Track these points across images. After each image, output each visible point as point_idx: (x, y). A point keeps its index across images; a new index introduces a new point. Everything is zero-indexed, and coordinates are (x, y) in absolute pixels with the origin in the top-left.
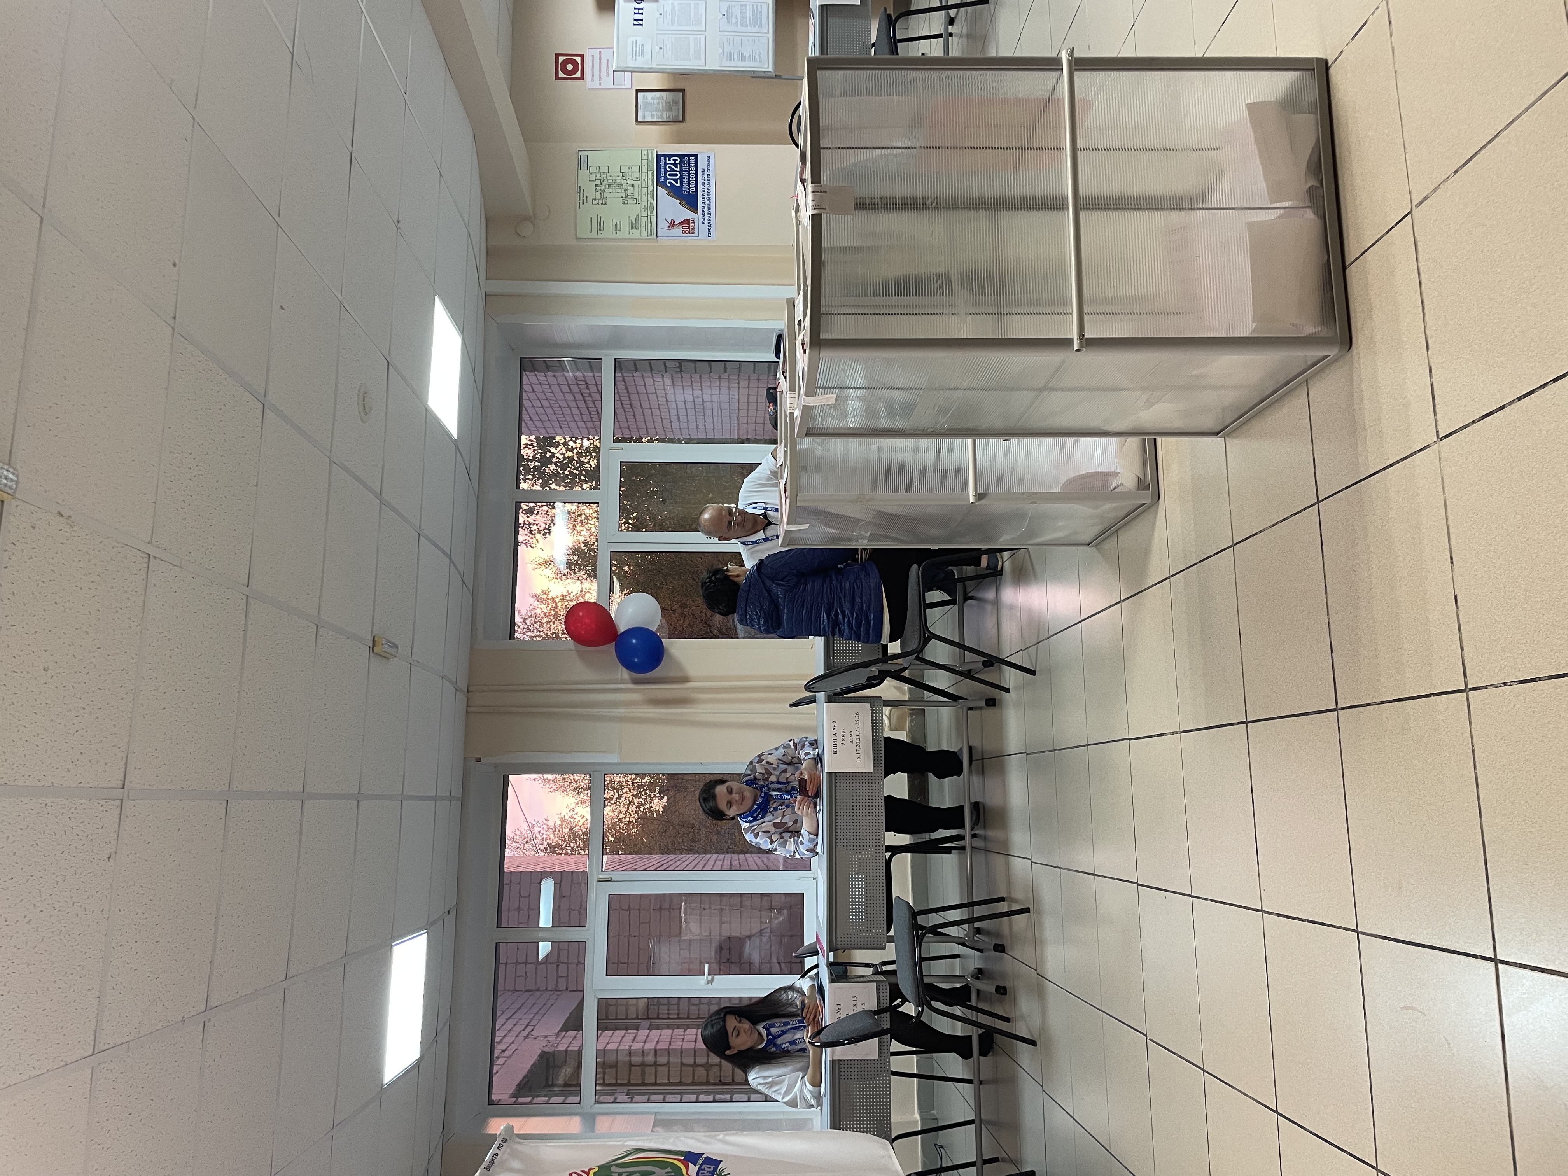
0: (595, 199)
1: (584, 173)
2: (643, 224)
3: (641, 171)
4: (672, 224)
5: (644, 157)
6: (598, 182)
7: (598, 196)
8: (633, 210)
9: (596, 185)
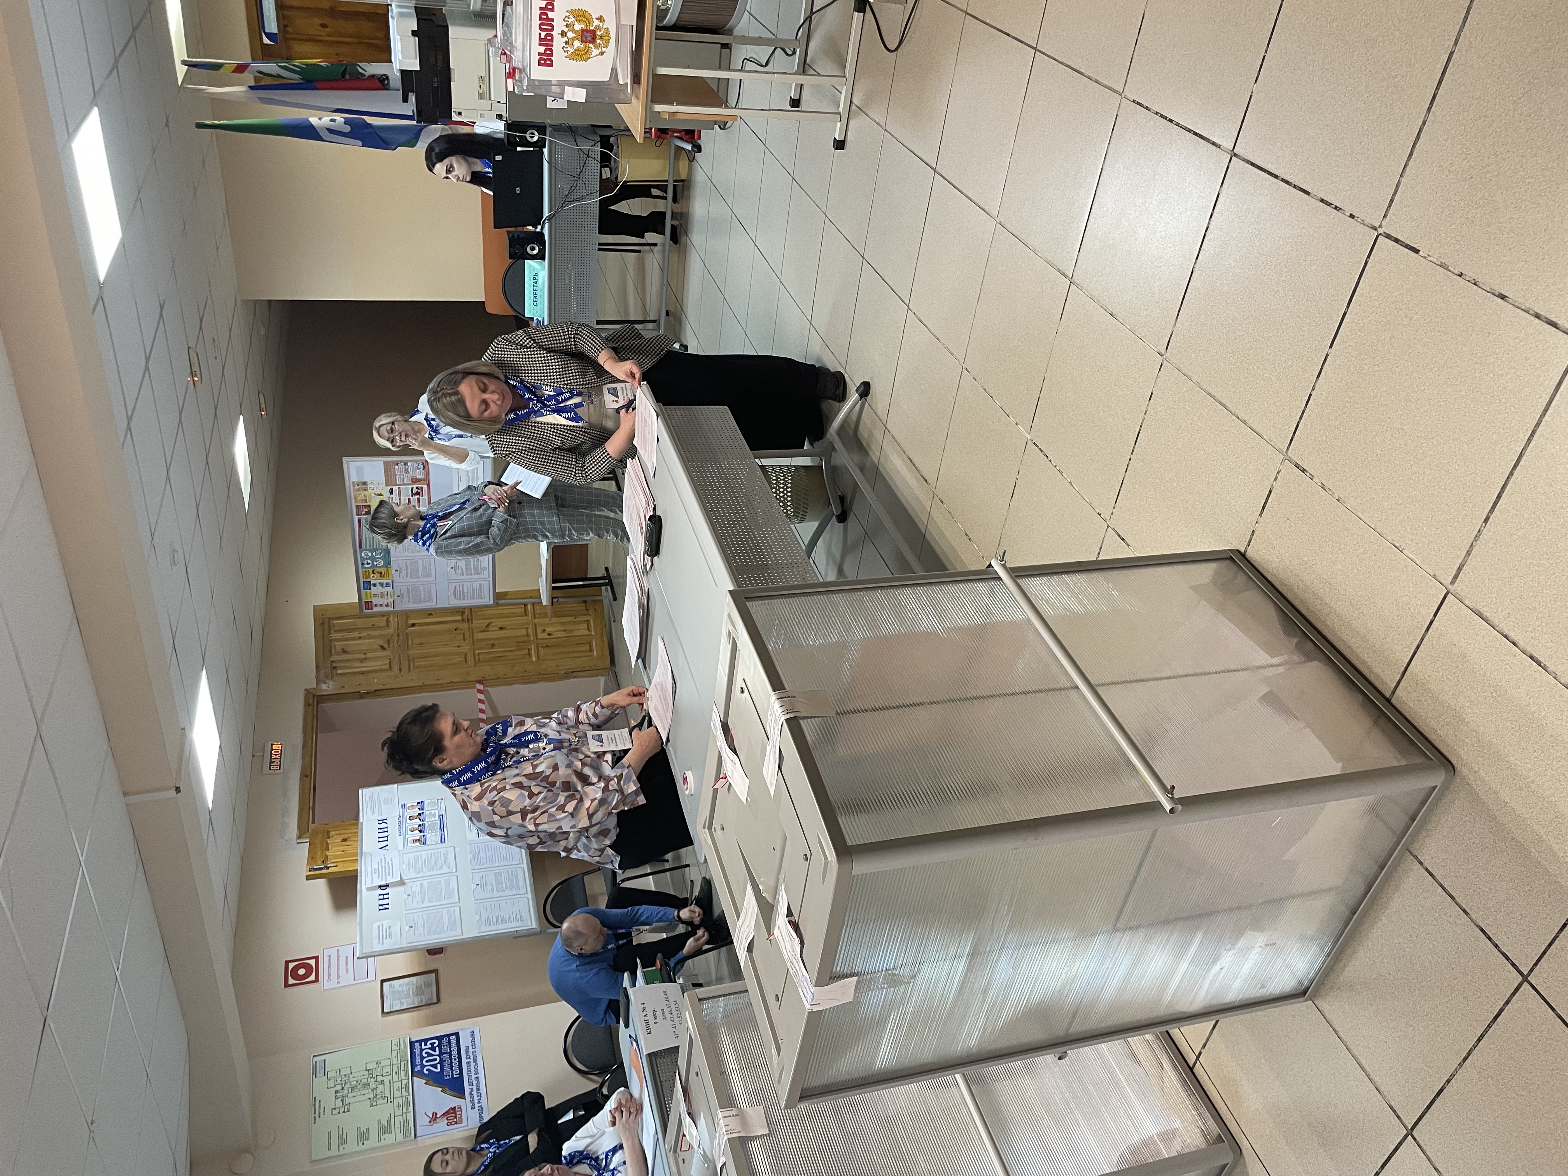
0: (335, 1109)
1: (320, 1082)
2: (398, 1125)
3: (391, 1064)
4: (434, 1118)
5: (394, 1047)
6: (339, 1087)
7: (339, 1103)
8: (384, 1111)
9: (336, 1092)
